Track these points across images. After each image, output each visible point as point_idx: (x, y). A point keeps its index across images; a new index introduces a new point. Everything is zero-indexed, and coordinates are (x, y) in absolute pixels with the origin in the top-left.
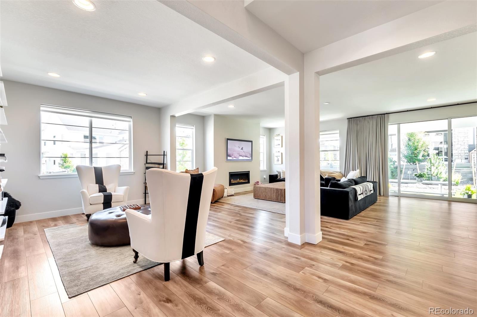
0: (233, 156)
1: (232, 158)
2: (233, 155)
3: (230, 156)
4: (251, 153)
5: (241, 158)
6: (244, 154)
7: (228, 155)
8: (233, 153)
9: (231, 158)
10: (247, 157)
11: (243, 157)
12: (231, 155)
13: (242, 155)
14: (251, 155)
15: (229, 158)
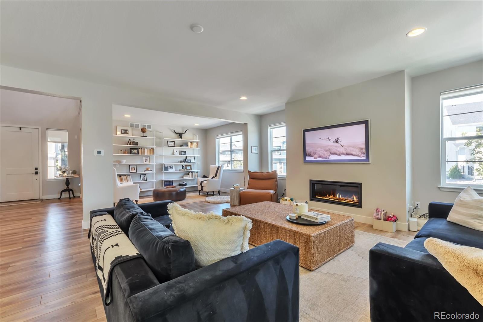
0: (316, 156)
1: (315, 158)
2: (315, 153)
3: (310, 155)
4: (364, 146)
5: (333, 157)
6: (341, 150)
7: (305, 154)
8: (316, 151)
9: (313, 158)
10: (352, 155)
11: (340, 155)
12: (312, 153)
13: (337, 152)
14: (364, 151)
15: (308, 158)
